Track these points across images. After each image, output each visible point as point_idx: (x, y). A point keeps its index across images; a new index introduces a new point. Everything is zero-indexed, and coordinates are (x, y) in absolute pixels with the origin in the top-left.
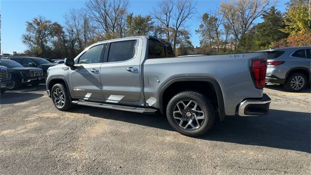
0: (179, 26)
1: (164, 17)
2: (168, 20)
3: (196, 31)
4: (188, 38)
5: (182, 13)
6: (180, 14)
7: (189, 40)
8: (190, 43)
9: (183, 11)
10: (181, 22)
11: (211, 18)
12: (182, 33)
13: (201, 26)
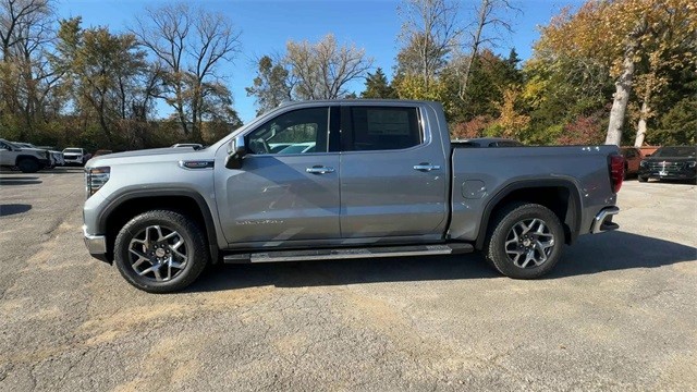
0: (203, 74)
1: (167, 45)
2: (177, 54)
3: (247, 89)
4: (230, 102)
5: (210, 45)
6: (206, 46)
7: (231, 107)
8: (233, 113)
9: (213, 41)
10: (208, 65)
11: (278, 68)
12: (214, 90)
13: (258, 81)
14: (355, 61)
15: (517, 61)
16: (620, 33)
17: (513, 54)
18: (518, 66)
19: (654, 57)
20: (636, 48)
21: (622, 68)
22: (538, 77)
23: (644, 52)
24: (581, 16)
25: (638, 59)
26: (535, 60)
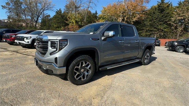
13: (8, 4)
14: (48, 4)
15: (97, 14)
16: (120, 12)
17: (96, 12)
18: (97, 15)
19: (125, 18)
20: (122, 16)
21: (120, 20)
22: (102, 19)
23: (124, 17)
24: (113, 7)
25: (122, 18)
26: (101, 14)
